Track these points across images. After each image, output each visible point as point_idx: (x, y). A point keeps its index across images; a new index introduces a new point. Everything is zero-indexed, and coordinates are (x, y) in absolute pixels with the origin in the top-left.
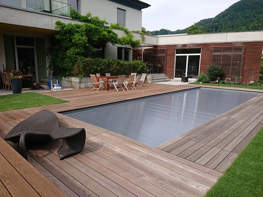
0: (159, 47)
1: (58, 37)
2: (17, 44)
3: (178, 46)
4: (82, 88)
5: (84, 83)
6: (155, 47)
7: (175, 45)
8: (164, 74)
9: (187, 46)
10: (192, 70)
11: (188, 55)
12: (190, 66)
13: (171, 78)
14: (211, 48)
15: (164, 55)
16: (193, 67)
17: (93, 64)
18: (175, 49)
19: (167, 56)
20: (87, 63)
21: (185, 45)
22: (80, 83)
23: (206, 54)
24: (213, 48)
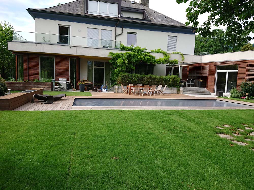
0: (202, 64)
1: (110, 61)
2: (94, 66)
3: (218, 63)
4: (120, 93)
5: (121, 90)
6: (200, 64)
7: (216, 62)
8: (206, 88)
9: (226, 63)
10: (232, 85)
11: (227, 71)
12: (229, 82)
13: (212, 93)
14: (247, 64)
15: (207, 71)
16: (232, 83)
17: (128, 77)
18: (216, 66)
19: (209, 72)
20: (124, 77)
21: (223, 62)
22: (118, 89)
23: (243, 71)
24: (249, 64)
